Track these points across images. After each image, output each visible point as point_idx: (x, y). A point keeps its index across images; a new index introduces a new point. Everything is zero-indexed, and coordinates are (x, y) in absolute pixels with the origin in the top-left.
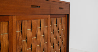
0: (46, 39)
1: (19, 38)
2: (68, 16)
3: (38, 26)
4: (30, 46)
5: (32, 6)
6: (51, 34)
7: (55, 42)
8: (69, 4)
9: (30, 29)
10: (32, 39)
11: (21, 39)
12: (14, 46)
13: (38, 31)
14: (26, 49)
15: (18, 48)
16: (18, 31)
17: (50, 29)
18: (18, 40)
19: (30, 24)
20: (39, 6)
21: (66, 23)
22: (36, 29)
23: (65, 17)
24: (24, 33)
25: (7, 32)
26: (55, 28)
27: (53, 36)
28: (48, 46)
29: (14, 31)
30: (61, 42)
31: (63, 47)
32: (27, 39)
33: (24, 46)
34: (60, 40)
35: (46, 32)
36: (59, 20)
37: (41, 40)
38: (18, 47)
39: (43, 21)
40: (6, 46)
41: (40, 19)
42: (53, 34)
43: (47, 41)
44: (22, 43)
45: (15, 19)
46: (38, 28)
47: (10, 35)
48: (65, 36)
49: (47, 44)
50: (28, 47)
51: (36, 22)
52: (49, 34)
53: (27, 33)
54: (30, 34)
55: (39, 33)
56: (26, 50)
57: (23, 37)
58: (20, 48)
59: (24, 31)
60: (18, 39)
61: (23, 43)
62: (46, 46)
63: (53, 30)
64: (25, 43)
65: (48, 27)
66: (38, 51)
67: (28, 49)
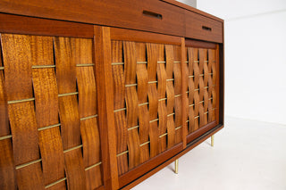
0: (179, 88)
1: (119, 78)
2: (221, 46)
3: (161, 58)
4: (145, 99)
5: (145, 12)
6: (188, 79)
7: (197, 97)
8: (221, 22)
9: (141, 62)
10: (147, 84)
11: (123, 82)
12: (109, 95)
13: (160, 70)
14: (135, 103)
16: (117, 63)
17: (186, 70)
18: (116, 83)
19: (142, 51)
20: (161, 16)
21: (217, 61)
22: (156, 65)
23: (215, 49)
24: (131, 69)
25: (90, 61)
26: (197, 70)
27: (192, 85)
28: (182, 104)
29: (105, 60)
30: (207, 99)
31: (211, 110)
32: (136, 82)
33: (131, 98)
34: (206, 94)
35: (177, 74)
36: (202, 52)
37: (167, 89)
38: (118, 98)
39: (170, 49)
40: (89, 92)
41: (165, 43)
42: (191, 81)
43: (181, 92)
44: (125, 91)
45: (106, 33)
46: (161, 62)
47: (97, 67)
48: (215, 88)
49: (181, 98)
50: (140, 100)
51: (155, 50)
52: (184, 79)
53: (136, 70)
54: (142, 73)
55: (162, 73)
56: (134, 106)
57: (128, 77)
58: (123, 102)
59: (129, 65)
60: (116, 81)
61: (128, 89)
62: (178, 103)
63: (191, 73)
64: (133, 89)
65: (181, 64)
66: (162, 111)
67: (140, 105)
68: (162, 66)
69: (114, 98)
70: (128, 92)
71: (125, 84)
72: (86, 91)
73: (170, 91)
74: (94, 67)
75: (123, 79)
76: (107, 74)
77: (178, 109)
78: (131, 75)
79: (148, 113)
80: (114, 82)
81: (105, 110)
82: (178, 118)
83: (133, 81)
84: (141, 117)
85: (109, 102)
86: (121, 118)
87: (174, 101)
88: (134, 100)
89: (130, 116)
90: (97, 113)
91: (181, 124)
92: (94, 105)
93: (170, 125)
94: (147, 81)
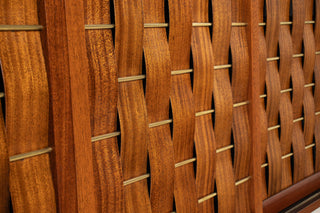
0: (243, 86)
1: (103, 61)
3: (202, 14)
4: (164, 112)
6: (265, 65)
7: (286, 109)
9: (155, 23)
10: (169, 76)
11: (112, 70)
12: (80, 101)
13: (198, 42)
14: (140, 121)
15: (97, 111)
16: (97, 25)
17: (260, 44)
18: (97, 73)
22: (190, 31)
24: (130, 42)
25: (33, 19)
26: (286, 42)
27: (274, 79)
28: (252, 125)
29: (70, 18)
30: (312, 114)
32: (144, 71)
33: (132, 107)
34: (309, 102)
35: (240, 53)
37: (216, 87)
38: (101, 108)
40: (31, 92)
42: (273, 69)
43: (248, 95)
44: (118, 92)
46: (200, 23)
47: (50, 35)
49: (248, 109)
50: (153, 113)
52: (256, 66)
53: (142, 41)
54: (157, 50)
55: (205, 50)
56: (140, 125)
57: (124, 59)
58: (112, 116)
59: (126, 29)
60: (95, 67)
61: (124, 87)
62: (241, 121)
63: (273, 49)
64: (137, 88)
65: (247, 29)
66: (204, 139)
67: (151, 125)
68: (203, 34)
69: (93, 109)
70: (125, 94)
71: (118, 75)
72: (25, 89)
73: (223, 94)
74: (43, 33)
75: (112, 63)
76: (75, 50)
77: (242, 136)
78: (130, 54)
79: (169, 144)
80: (92, 71)
81: (72, 138)
82: (241, 159)
83: (135, 69)
84: (154, 154)
85: (81, 118)
86: (109, 155)
87: (231, 117)
88: (137, 114)
89: (130, 150)
90: (51, 143)
91: (250, 172)
92: (45, 124)
93: (224, 172)
94: (169, 68)
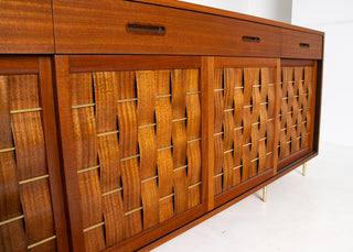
0: (272, 111)
1: (219, 104)
2: (320, 63)
3: (256, 81)
4: (240, 124)
5: (244, 37)
6: (281, 101)
7: (290, 121)
8: (321, 36)
9: (239, 88)
10: (243, 108)
11: (222, 107)
12: (211, 120)
13: (255, 94)
14: (231, 127)
16: (218, 90)
17: (280, 92)
19: (239, 77)
20: (258, 39)
21: (315, 80)
22: (252, 89)
23: (313, 66)
24: (229, 95)
25: (197, 89)
26: (291, 91)
27: (285, 108)
29: (209, 88)
30: (301, 123)
31: (305, 135)
32: (233, 107)
33: (229, 122)
34: (300, 117)
35: (271, 97)
36: (298, 71)
37: (261, 113)
38: (218, 122)
39: (265, 71)
40: (195, 118)
41: (260, 66)
42: (285, 103)
43: (274, 116)
45: (211, 63)
46: (256, 86)
47: (202, 95)
48: (310, 109)
49: (274, 122)
50: (236, 124)
51: (251, 73)
52: (278, 102)
53: (233, 95)
54: (239, 98)
55: (257, 97)
56: (231, 129)
58: (221, 125)
61: (226, 114)
62: (270, 127)
63: (285, 94)
64: (231, 114)
65: (275, 86)
67: (235, 129)
68: (257, 91)
69: (215, 123)
70: (226, 117)
71: (224, 109)
72: (193, 116)
73: (264, 115)
74: (200, 94)
76: (210, 100)
77: (270, 134)
79: (241, 137)
80: (215, 108)
82: (269, 143)
84: (235, 141)
85: (211, 127)
86: (219, 141)
88: (230, 124)
89: (227, 140)
90: (200, 136)
91: (272, 150)
92: (198, 129)
93: (262, 149)
94: (243, 105)
